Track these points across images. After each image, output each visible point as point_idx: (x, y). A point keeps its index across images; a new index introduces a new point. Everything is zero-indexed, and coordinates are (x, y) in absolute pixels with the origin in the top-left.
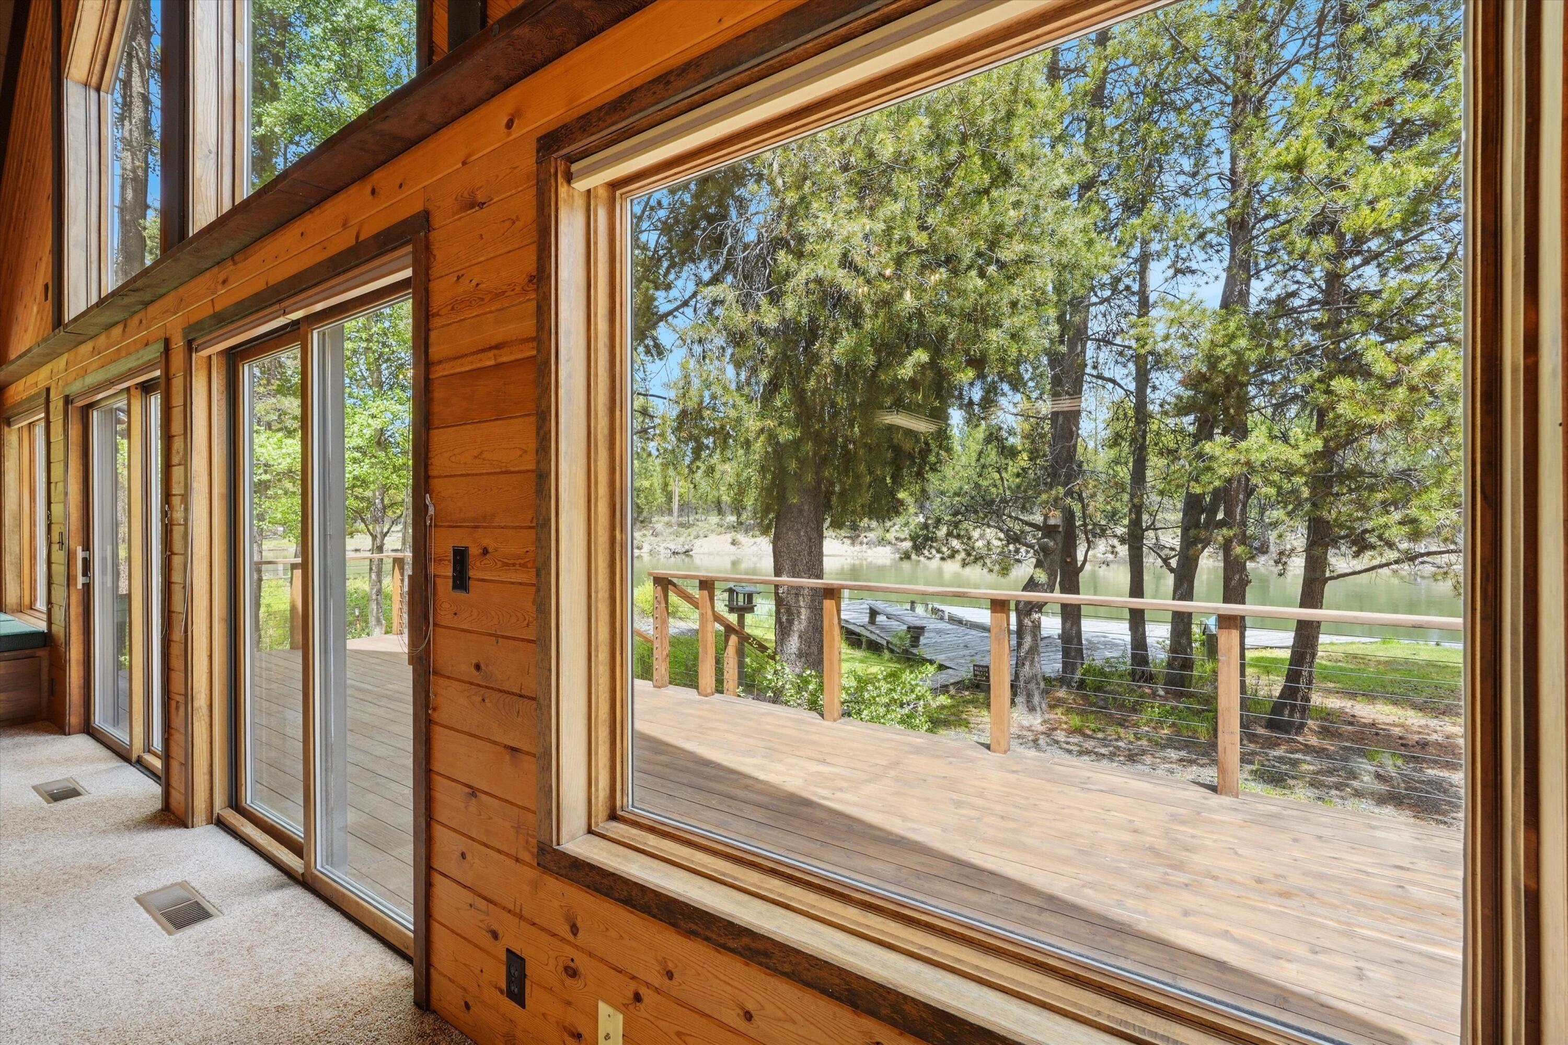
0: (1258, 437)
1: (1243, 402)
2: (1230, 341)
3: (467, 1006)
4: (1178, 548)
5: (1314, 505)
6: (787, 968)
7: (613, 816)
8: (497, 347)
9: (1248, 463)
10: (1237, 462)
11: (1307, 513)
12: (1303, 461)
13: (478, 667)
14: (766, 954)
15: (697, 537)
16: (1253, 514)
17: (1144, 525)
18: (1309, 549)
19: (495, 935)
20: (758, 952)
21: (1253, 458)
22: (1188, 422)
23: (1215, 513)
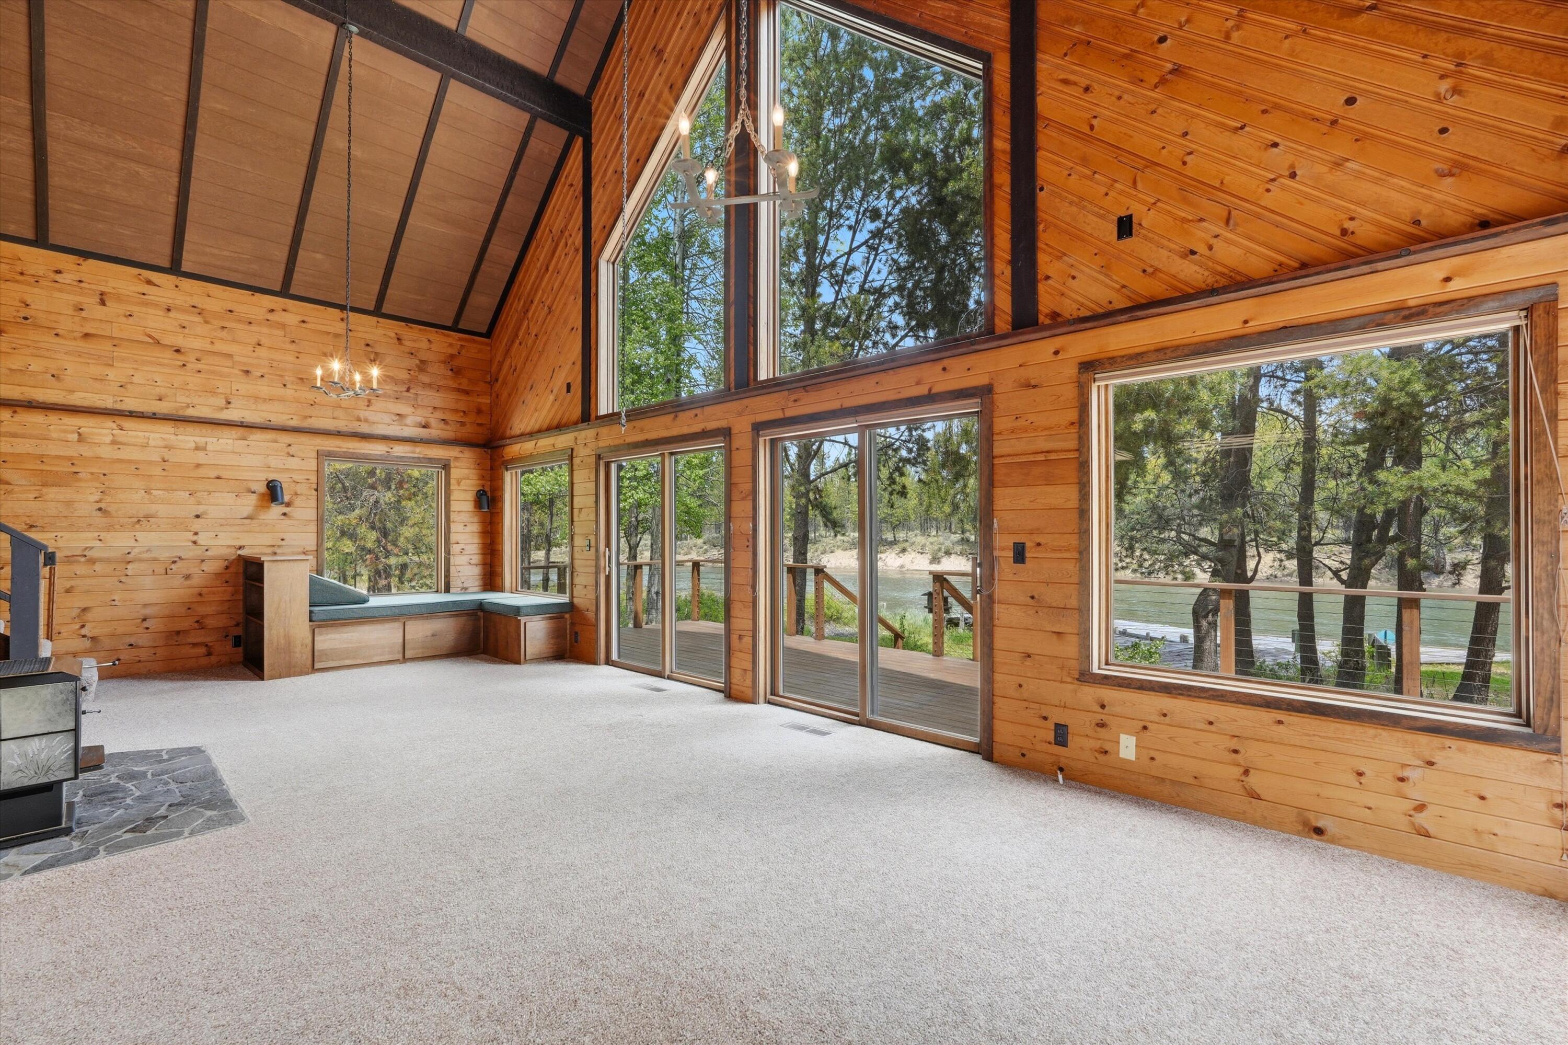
0: (1429, 466)
1: (1417, 437)
2: (1405, 386)
3: (1023, 755)
4: (1349, 562)
5: (1488, 522)
6: (1234, 699)
7: (1107, 664)
8: (1048, 452)
9: (1421, 488)
10: (1410, 488)
11: (1481, 530)
12: (1474, 487)
13: (1032, 597)
14: (1222, 696)
15: (824, 552)
16: (1426, 530)
17: (1313, 541)
18: (1485, 560)
19: (1045, 718)
20: (1218, 696)
21: (1425, 485)
22: (1361, 451)
23: (1388, 530)
